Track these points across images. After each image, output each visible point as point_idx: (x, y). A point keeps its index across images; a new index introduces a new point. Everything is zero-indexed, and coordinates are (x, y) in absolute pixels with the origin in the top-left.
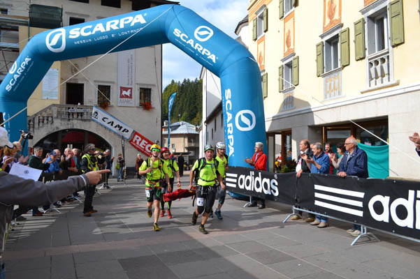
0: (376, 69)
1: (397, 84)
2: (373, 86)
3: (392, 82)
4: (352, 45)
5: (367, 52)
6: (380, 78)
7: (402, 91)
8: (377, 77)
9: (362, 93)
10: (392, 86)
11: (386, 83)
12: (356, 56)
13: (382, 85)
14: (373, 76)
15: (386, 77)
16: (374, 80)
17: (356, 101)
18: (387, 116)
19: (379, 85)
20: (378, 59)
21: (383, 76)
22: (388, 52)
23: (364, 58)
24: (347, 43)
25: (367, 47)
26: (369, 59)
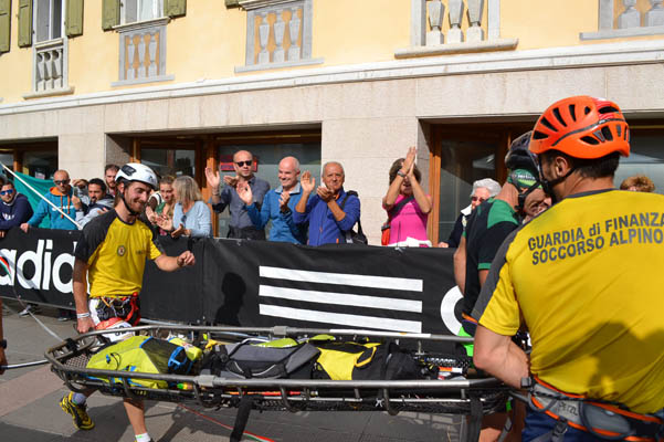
0: (45, 65)
1: (71, 93)
2: (41, 91)
3: (66, 88)
4: (15, 21)
5: (35, 36)
6: (50, 81)
7: (75, 104)
8: (47, 79)
9: (26, 99)
10: (65, 94)
11: (58, 88)
12: (19, 40)
13: (52, 91)
14: (42, 76)
15: (58, 80)
16: (42, 83)
17: (15, 110)
18: (57, 138)
19: (49, 90)
20: (50, 50)
21: (55, 78)
22: (62, 44)
23: (30, 45)
24: (6, 17)
25: (35, 29)
26: (38, 49)
